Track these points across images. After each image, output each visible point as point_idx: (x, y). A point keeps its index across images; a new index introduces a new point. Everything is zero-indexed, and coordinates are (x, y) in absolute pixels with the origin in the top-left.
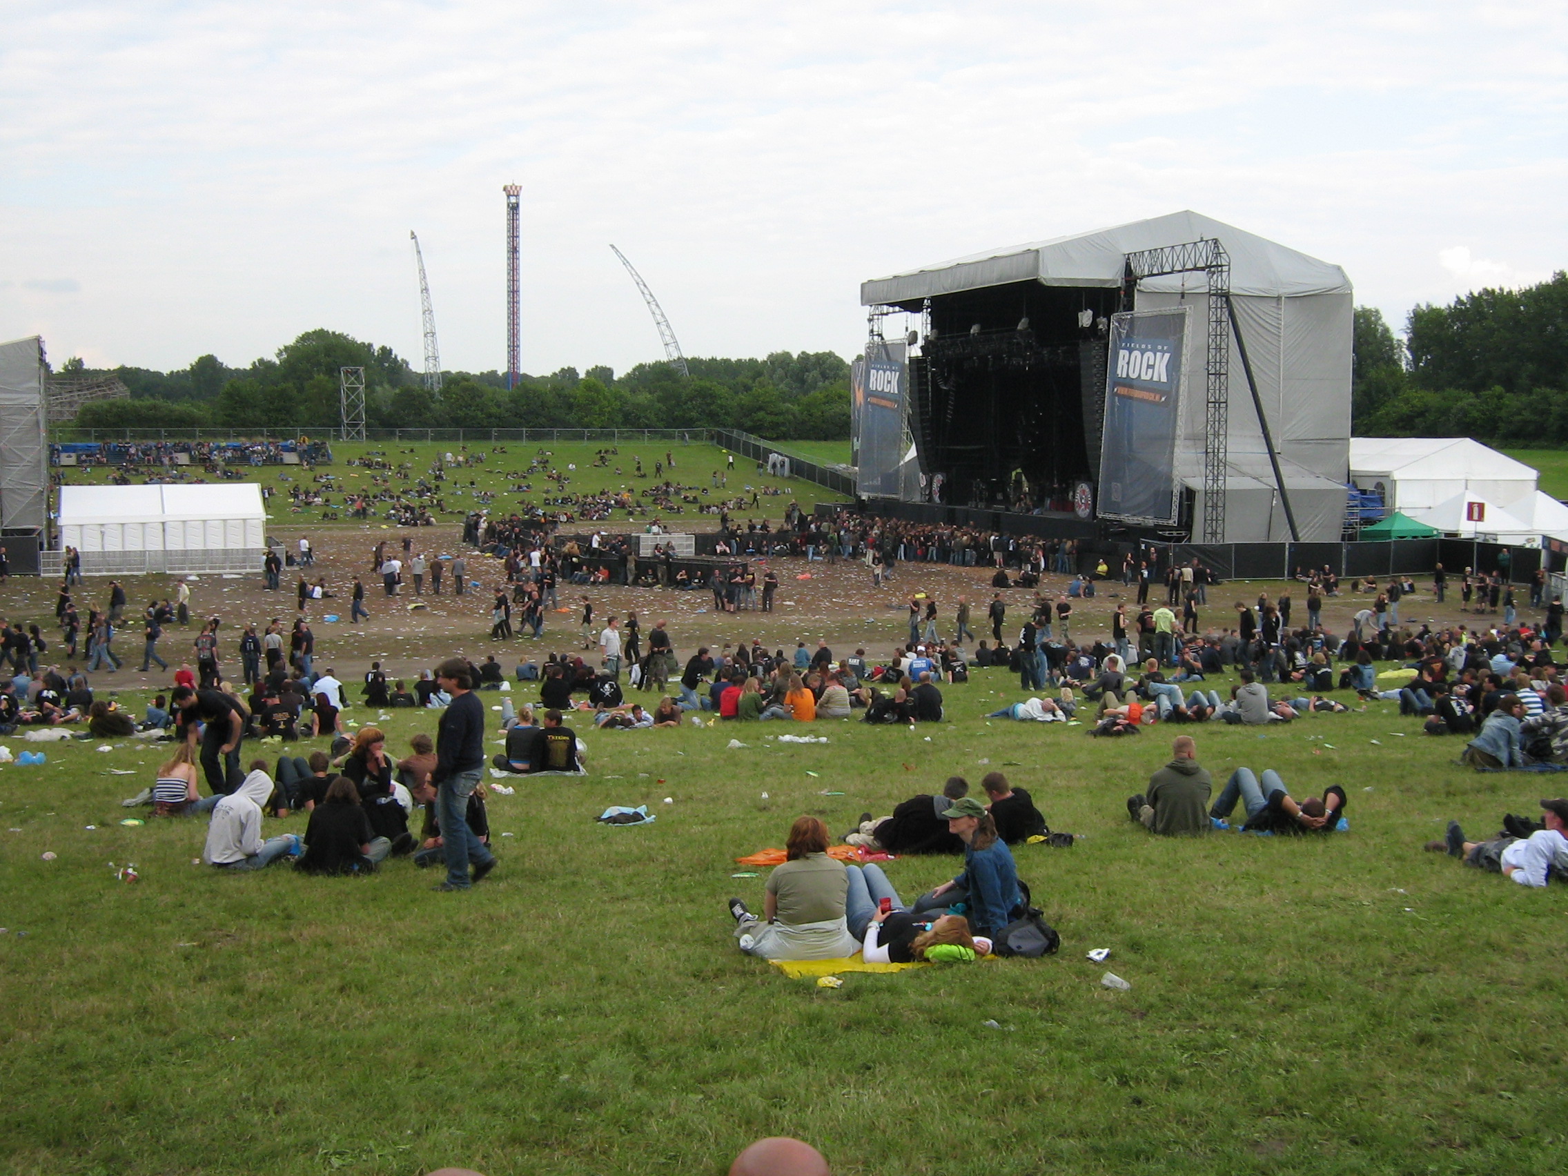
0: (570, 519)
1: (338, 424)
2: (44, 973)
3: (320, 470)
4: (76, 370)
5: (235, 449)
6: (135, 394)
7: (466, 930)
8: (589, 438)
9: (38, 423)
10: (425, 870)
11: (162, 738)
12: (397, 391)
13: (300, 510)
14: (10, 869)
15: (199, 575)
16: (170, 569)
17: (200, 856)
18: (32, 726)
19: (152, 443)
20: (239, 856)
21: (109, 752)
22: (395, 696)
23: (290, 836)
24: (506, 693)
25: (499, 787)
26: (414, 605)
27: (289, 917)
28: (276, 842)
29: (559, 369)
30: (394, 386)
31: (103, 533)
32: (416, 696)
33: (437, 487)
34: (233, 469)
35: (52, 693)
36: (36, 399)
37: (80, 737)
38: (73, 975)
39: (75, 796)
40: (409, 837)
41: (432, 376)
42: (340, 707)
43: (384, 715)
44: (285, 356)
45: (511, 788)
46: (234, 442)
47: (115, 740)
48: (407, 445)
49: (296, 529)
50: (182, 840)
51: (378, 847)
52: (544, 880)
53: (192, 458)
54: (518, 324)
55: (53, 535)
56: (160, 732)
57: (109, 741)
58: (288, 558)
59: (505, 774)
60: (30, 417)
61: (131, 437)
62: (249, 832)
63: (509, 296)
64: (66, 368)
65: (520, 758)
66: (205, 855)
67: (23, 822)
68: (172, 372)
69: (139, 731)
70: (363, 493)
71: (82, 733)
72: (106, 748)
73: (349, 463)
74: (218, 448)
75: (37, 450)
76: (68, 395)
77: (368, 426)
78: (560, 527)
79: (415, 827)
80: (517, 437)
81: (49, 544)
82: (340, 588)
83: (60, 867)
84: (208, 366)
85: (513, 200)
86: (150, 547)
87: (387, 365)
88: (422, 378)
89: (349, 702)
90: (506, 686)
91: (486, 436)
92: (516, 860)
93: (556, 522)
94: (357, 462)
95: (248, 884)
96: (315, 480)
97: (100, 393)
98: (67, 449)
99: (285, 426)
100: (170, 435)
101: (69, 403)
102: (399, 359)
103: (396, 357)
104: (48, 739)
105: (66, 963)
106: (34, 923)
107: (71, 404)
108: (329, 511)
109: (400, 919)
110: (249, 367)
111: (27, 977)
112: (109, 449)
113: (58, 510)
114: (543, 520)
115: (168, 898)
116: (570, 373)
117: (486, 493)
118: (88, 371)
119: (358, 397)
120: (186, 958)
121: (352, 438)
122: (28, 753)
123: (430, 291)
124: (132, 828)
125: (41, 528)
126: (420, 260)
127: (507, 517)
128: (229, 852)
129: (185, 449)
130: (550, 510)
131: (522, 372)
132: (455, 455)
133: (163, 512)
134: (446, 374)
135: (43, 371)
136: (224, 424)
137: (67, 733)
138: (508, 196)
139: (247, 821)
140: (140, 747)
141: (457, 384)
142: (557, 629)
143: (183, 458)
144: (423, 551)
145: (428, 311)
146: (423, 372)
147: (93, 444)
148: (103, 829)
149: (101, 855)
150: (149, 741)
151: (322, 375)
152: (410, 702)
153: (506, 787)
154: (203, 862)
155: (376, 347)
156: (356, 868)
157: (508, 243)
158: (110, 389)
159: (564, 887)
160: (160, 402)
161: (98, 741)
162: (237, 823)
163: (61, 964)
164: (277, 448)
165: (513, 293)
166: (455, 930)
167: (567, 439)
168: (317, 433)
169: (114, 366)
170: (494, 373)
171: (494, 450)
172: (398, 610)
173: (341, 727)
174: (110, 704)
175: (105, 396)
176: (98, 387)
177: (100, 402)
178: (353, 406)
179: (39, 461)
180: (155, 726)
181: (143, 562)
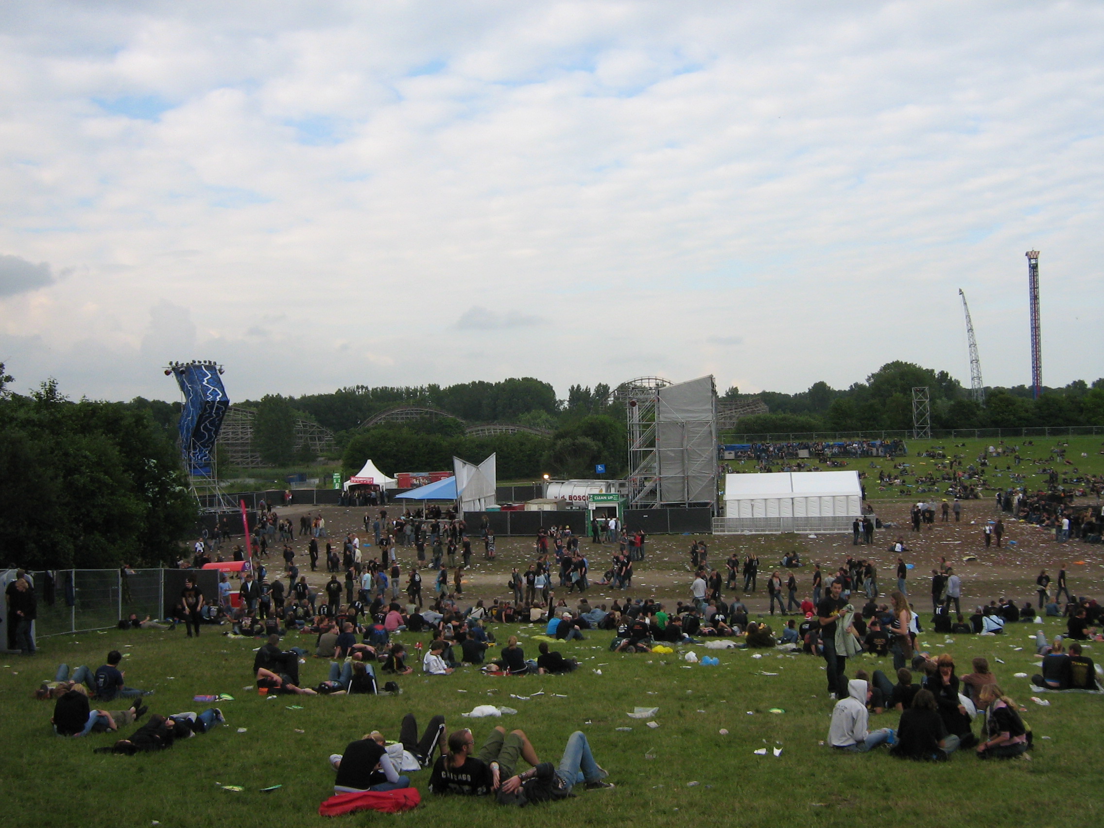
0: (1084, 495)
1: (910, 427)
2: (723, 816)
3: (898, 460)
4: (733, 394)
5: (840, 446)
6: (773, 410)
7: (1018, 811)
8: (1097, 433)
9: (711, 432)
10: (985, 762)
11: (794, 650)
12: (952, 402)
13: (884, 488)
14: (699, 740)
15: (816, 534)
16: (798, 530)
17: (825, 740)
18: (709, 638)
19: (784, 443)
20: (851, 742)
21: (760, 658)
22: (956, 626)
23: (887, 730)
24: (1038, 625)
25: (1037, 700)
26: (968, 557)
27: (887, 790)
28: (877, 733)
29: (1072, 382)
30: (949, 399)
31: (752, 506)
32: (971, 625)
33: (983, 471)
34: (839, 460)
35: (722, 616)
36: (709, 417)
37: (740, 647)
38: (742, 819)
39: (738, 689)
40: (972, 736)
41: (977, 391)
42: (917, 632)
43: (948, 639)
44: (872, 380)
45: (1046, 701)
46: (838, 441)
47: (763, 650)
48: (960, 441)
49: (883, 502)
50: (810, 726)
51: (950, 742)
52: (1076, 777)
53: (810, 453)
54: (1040, 351)
55: (720, 507)
56: (792, 646)
57: (759, 650)
58: (877, 523)
59: (1041, 689)
60: (706, 428)
61: (770, 439)
62: (859, 725)
63: (1032, 331)
64: (727, 394)
65: (1052, 678)
66: (828, 739)
67: (706, 706)
68: (796, 394)
69: (779, 644)
70: (929, 476)
71: (741, 644)
72: (757, 656)
73: (919, 454)
74: (828, 446)
75: (711, 450)
76: (729, 412)
77: (931, 428)
78: (1075, 500)
79: (976, 729)
80: (1042, 433)
81: (718, 512)
82: (914, 544)
83: (730, 741)
84: (820, 389)
85: (1033, 261)
86: (784, 515)
87: (944, 384)
88: (970, 392)
89: (923, 628)
90: (1038, 620)
91: (1017, 433)
92: (1053, 758)
93: (1071, 496)
94: (924, 454)
95: (856, 761)
96: (895, 467)
97: (749, 410)
98: (727, 448)
99: (873, 429)
100: (796, 438)
101: (730, 417)
102: (953, 379)
103: (951, 378)
104: (719, 647)
105: (737, 811)
106: (715, 779)
107: (731, 418)
108: (904, 488)
109: (968, 798)
110: (847, 389)
111: (712, 818)
112: (756, 448)
113: (724, 490)
114: (1062, 495)
115: (803, 769)
116: (1079, 385)
117: (1018, 475)
118: (741, 395)
119: (925, 408)
120: (817, 815)
121: (921, 437)
122: (707, 657)
123: (974, 331)
124: (777, 715)
125: (713, 502)
126: (967, 310)
127: (1036, 492)
128: (844, 738)
129: (806, 447)
130: (1067, 487)
131: (1044, 385)
132: (995, 448)
133: (792, 491)
134: (987, 389)
135: (714, 398)
136: (832, 429)
137: (732, 644)
138: (1030, 259)
139: (857, 717)
140: (780, 656)
141: (995, 396)
142: (1076, 577)
143: (803, 453)
144: (973, 518)
145: (973, 345)
146: (970, 388)
147: (745, 444)
148: (758, 715)
149: (757, 733)
150: (785, 652)
151: (898, 393)
152: (966, 630)
153: (1042, 699)
154: (826, 744)
155: (937, 372)
156: (935, 757)
157: (1031, 293)
158: (756, 407)
159: (1092, 783)
160: (788, 415)
161: (752, 650)
162: (850, 719)
163: (734, 810)
164: (868, 445)
165: (1035, 329)
166: (1010, 811)
167: (1079, 434)
168: (896, 434)
169: (757, 391)
170: (1022, 387)
171: (1024, 443)
172: (957, 561)
173: (918, 647)
174: (760, 625)
175: (753, 412)
176: (748, 406)
177: (751, 416)
178: (921, 415)
179: (712, 458)
180: (789, 641)
181: (779, 526)
